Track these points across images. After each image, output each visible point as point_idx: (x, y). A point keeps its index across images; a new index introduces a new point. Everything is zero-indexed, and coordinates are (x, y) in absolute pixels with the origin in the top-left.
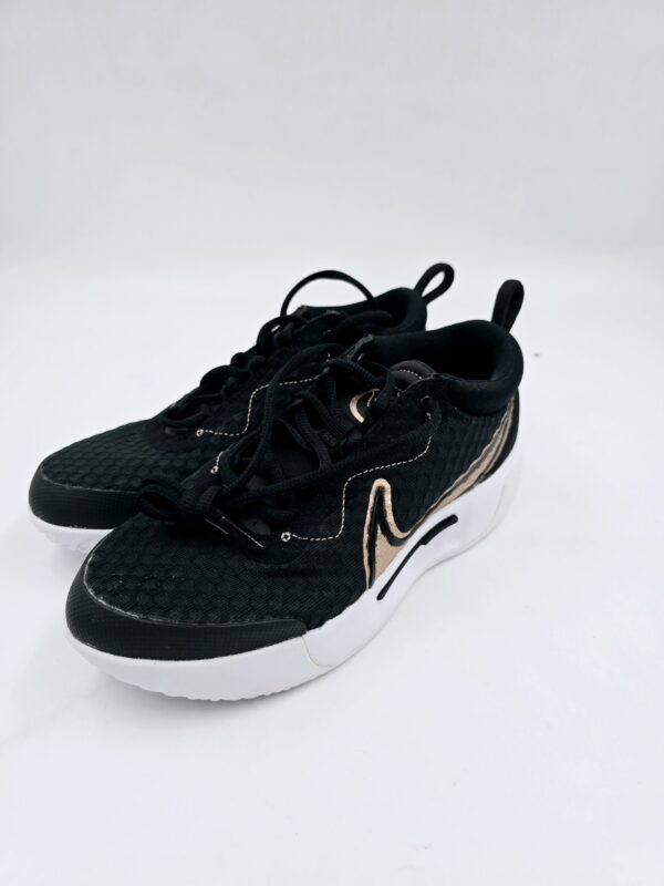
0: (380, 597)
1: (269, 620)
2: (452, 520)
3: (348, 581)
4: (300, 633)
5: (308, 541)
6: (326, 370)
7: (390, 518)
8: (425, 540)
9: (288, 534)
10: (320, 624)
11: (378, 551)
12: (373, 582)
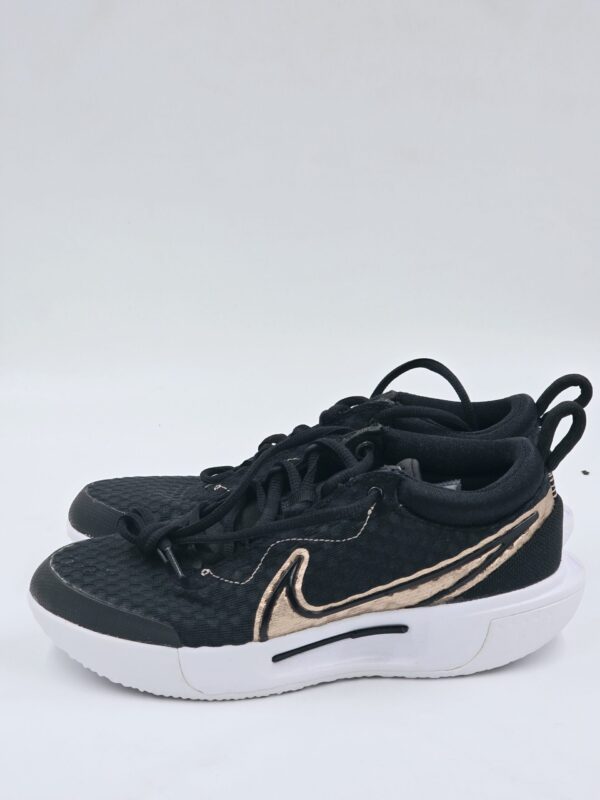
0: (277, 658)
1: (150, 618)
2: (401, 629)
4: (177, 645)
5: (219, 579)
6: (313, 446)
7: (298, 586)
8: (354, 635)
9: (208, 571)
10: (196, 645)
12: (264, 637)
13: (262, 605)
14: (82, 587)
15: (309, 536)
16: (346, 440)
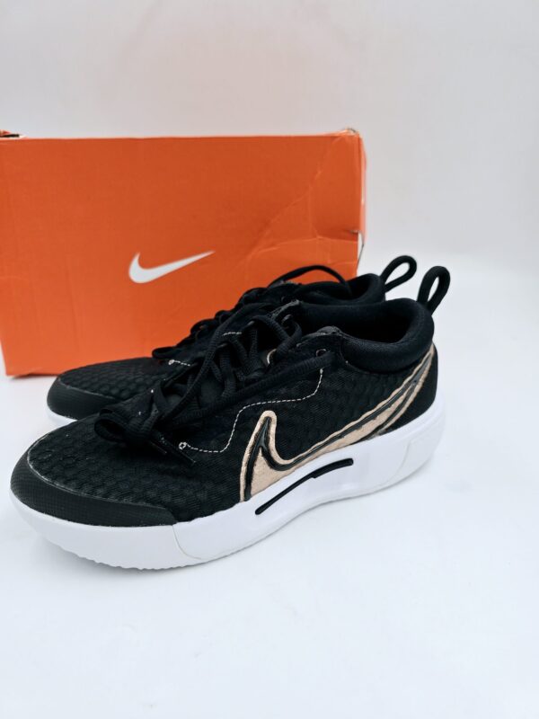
0: (259, 511)
1: (142, 504)
2: (348, 462)
3: (223, 489)
4: (171, 523)
5: (198, 451)
8: (316, 474)
9: (185, 444)
10: (190, 519)
11: (256, 470)
12: (248, 496)
13: (244, 469)
14: (65, 483)
15: (272, 399)
16: (275, 315)
